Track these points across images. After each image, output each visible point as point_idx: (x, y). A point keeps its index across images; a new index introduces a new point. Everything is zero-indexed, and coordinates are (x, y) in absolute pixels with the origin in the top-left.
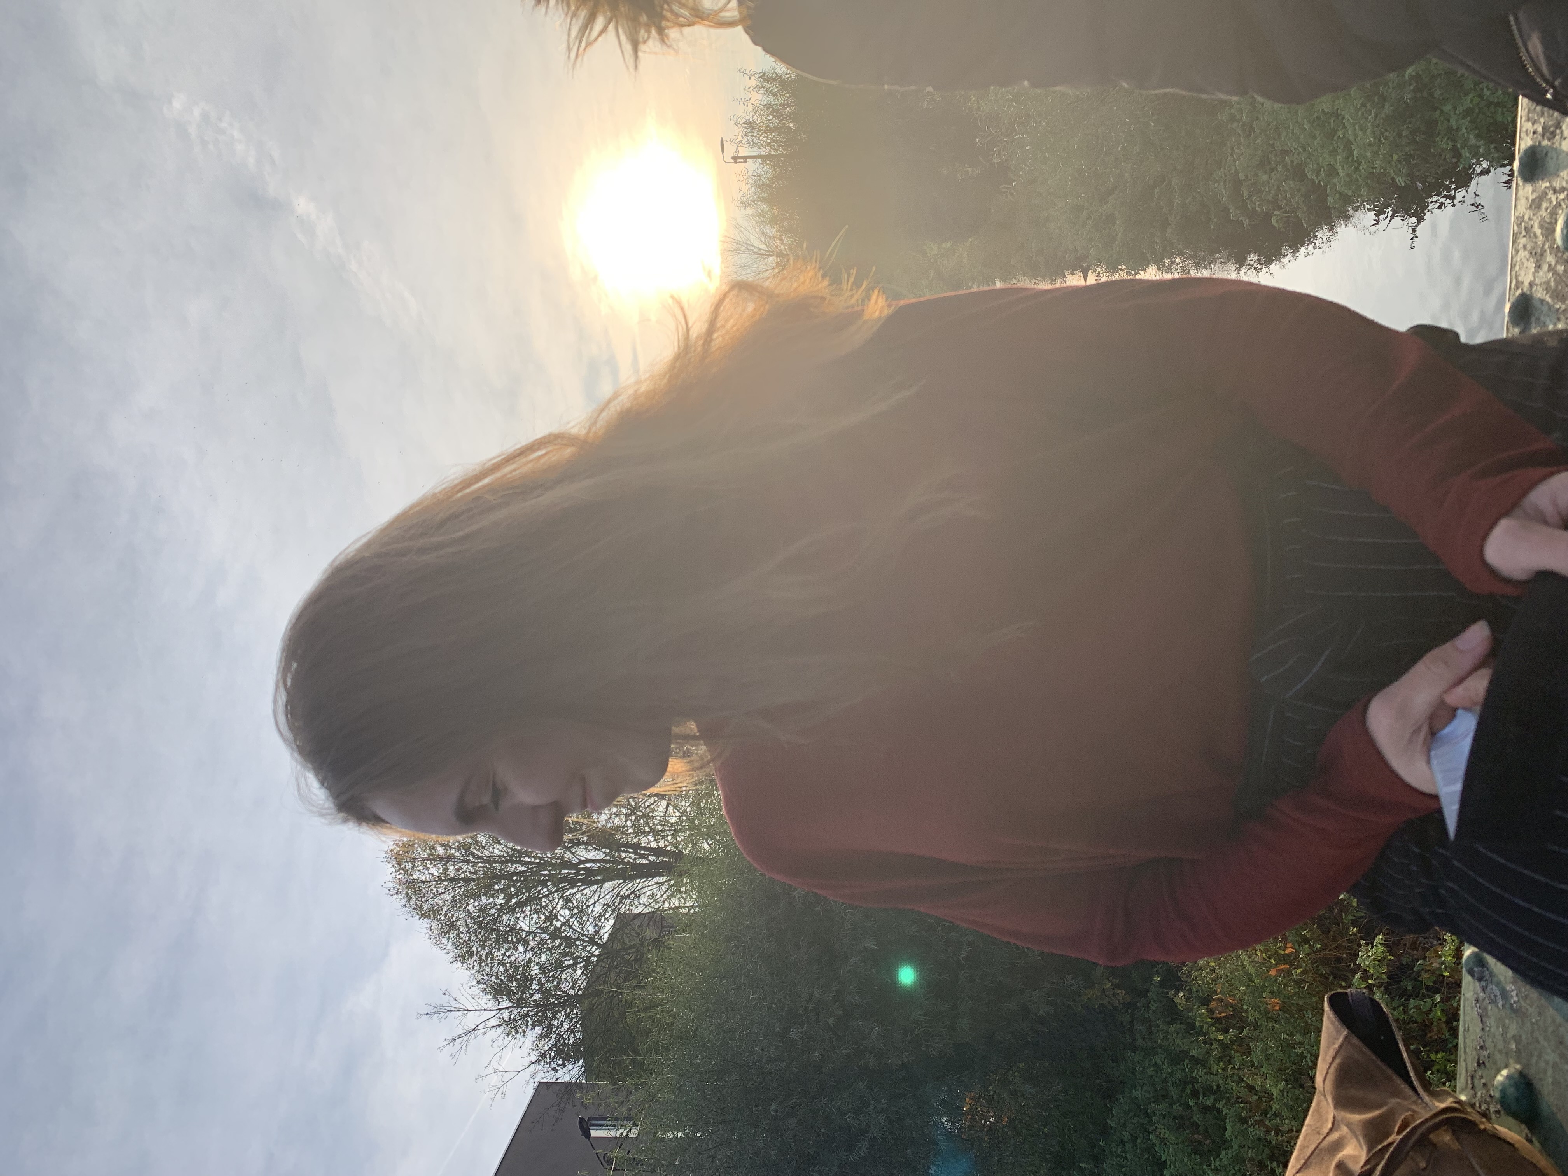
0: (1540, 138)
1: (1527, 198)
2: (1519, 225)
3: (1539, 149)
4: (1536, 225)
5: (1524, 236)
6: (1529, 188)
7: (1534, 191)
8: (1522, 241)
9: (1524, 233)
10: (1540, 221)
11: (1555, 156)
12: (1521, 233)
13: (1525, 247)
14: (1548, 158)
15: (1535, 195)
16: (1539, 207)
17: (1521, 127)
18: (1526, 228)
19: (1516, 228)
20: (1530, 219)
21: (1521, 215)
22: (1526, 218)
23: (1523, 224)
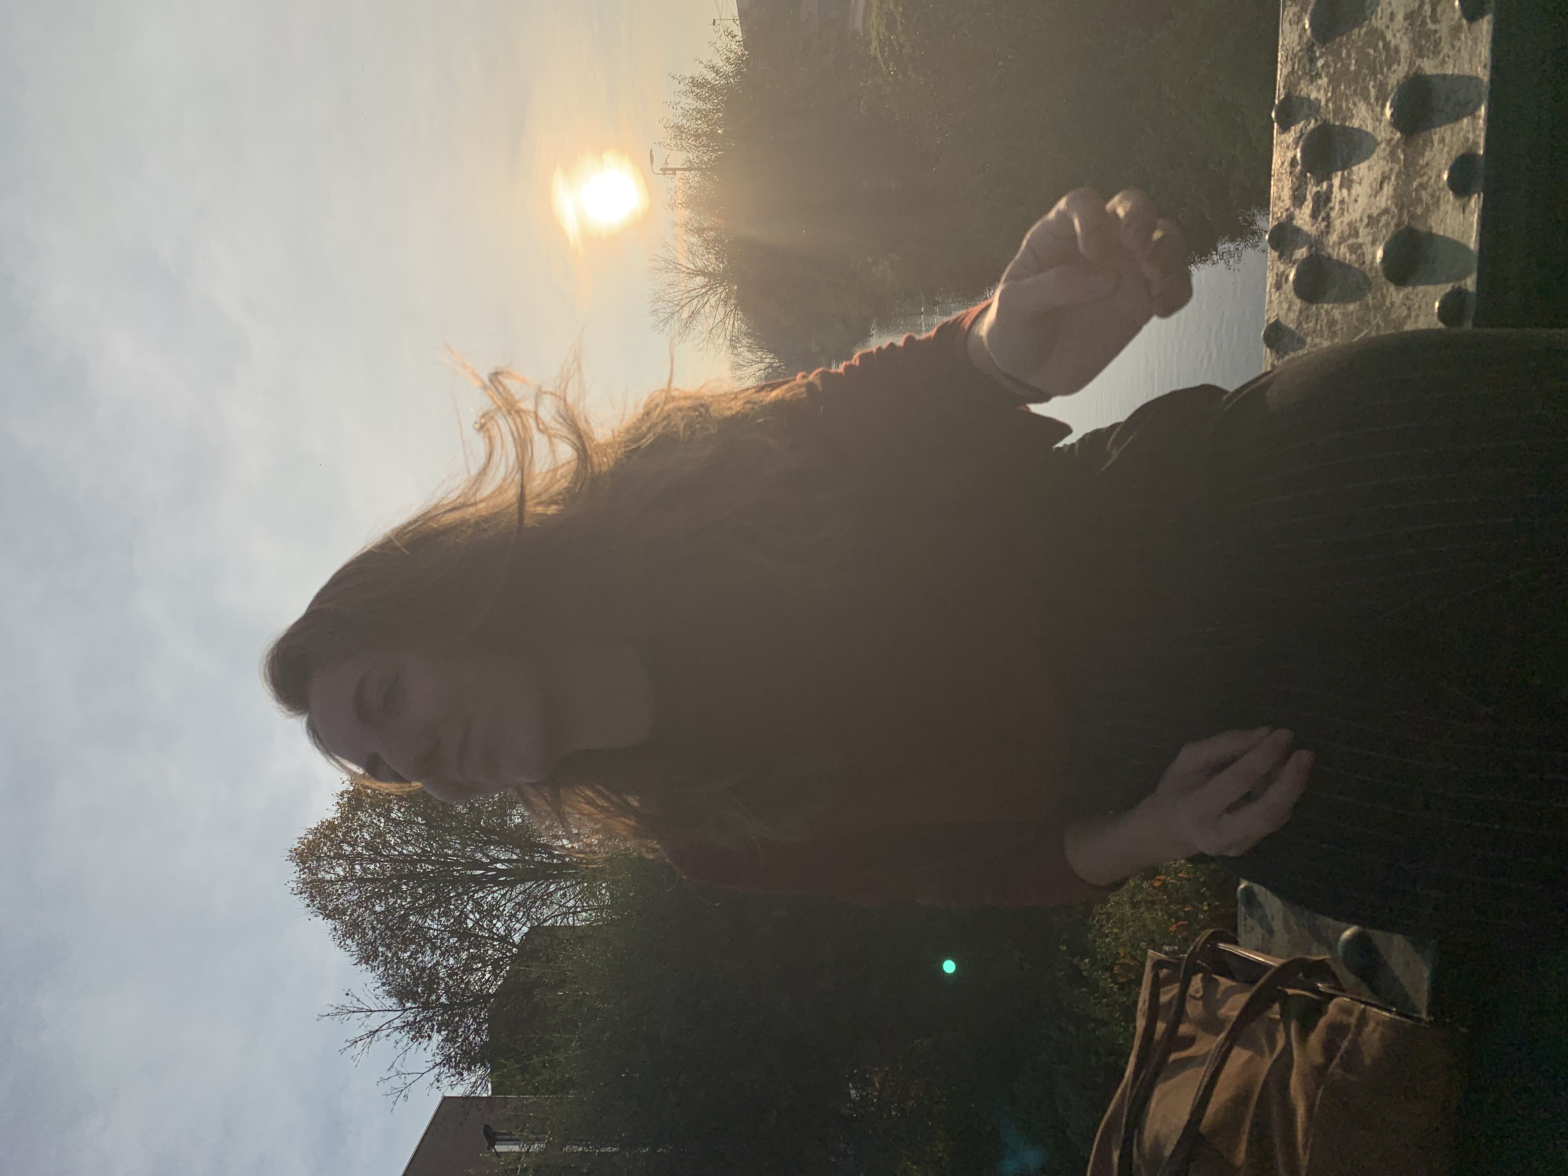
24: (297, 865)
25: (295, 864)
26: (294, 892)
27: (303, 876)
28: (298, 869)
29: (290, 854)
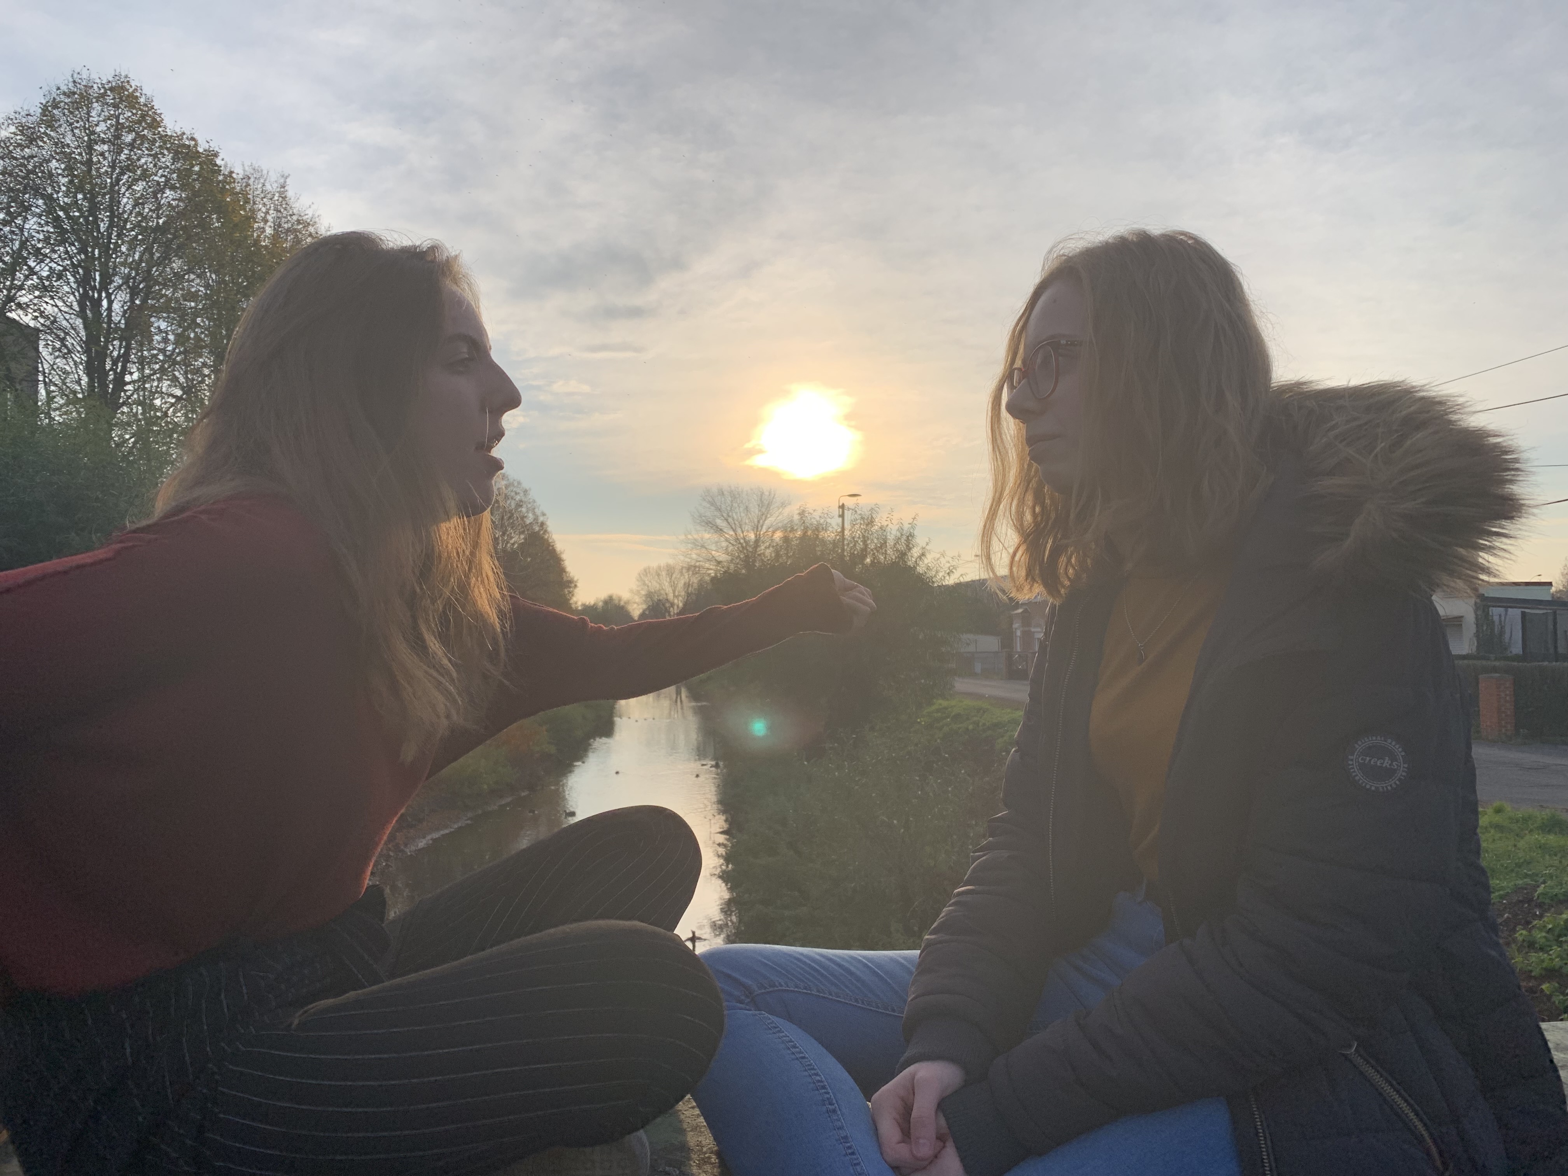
24: (109, 82)
25: (111, 79)
26: (75, 76)
27: (95, 86)
28: (103, 82)
29: (123, 74)
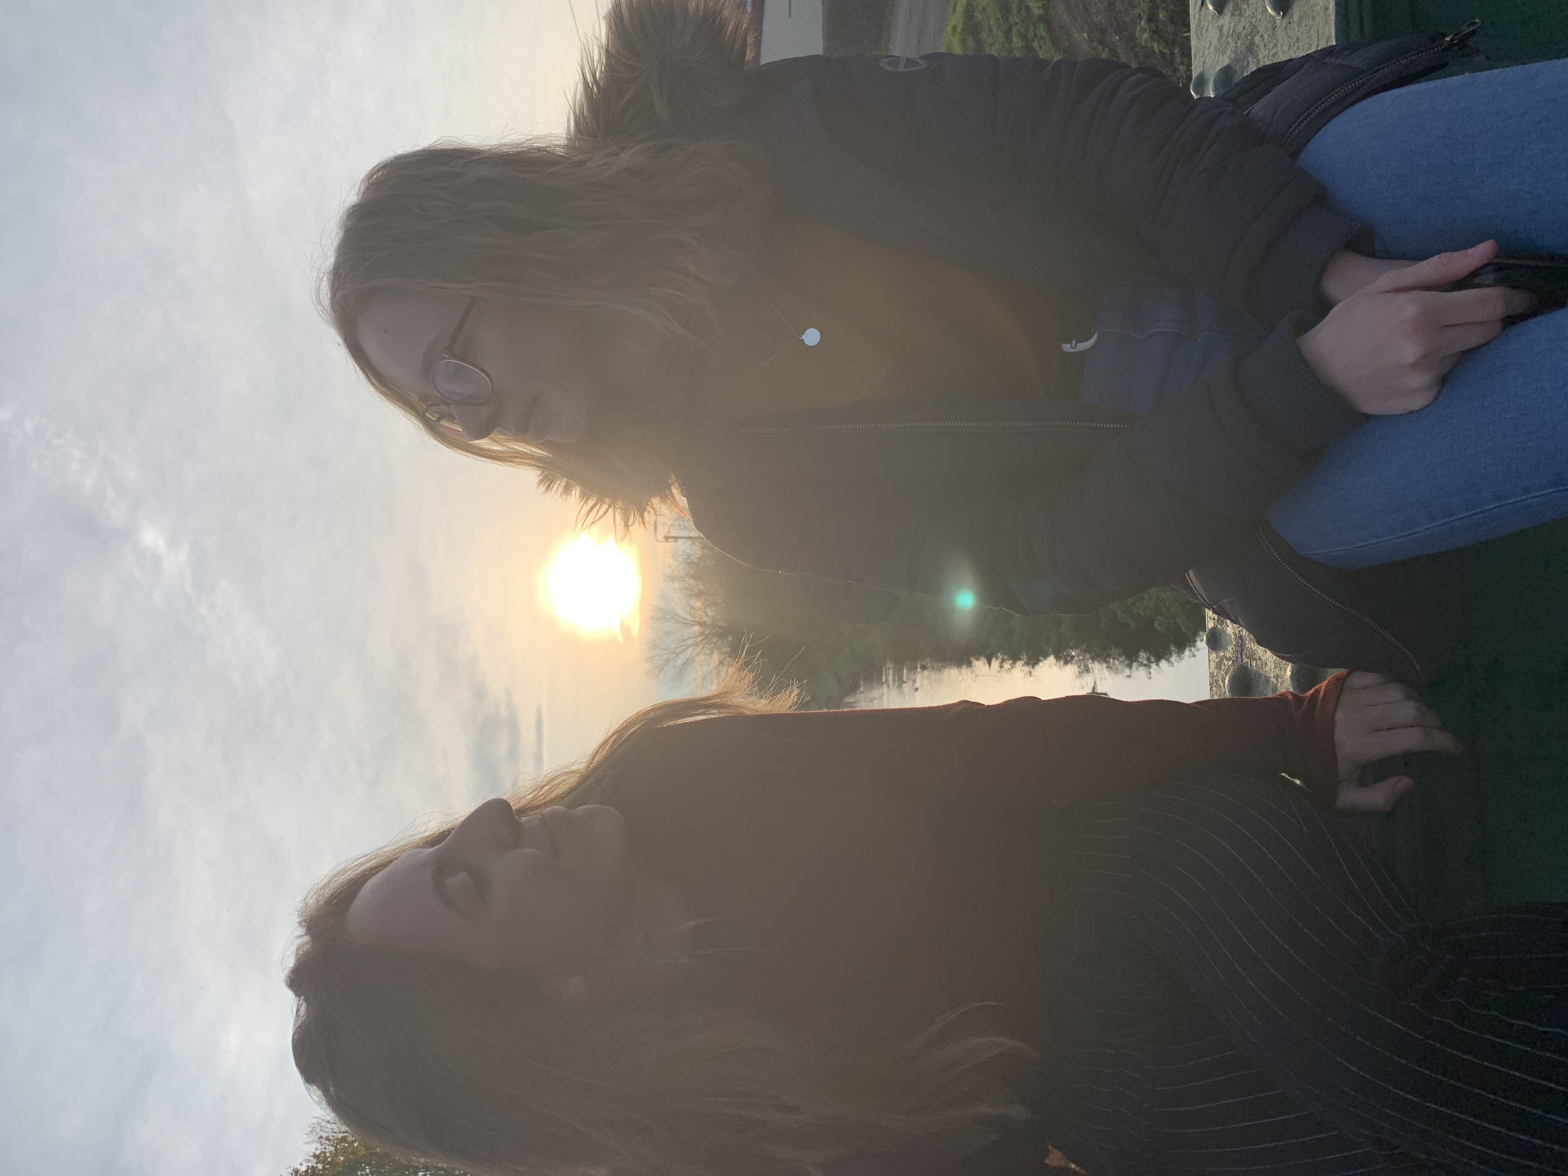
0: (1217, 623)
1: (1214, 661)
2: (1212, 678)
3: (1216, 630)
4: (1220, 679)
5: (1215, 686)
6: (1214, 655)
7: (1217, 656)
8: (1215, 689)
9: (1215, 684)
10: (1222, 677)
11: (1224, 636)
12: (1213, 683)
13: (1216, 692)
14: (1222, 637)
15: (1216, 661)
16: (1220, 668)
17: (1207, 614)
18: (1216, 681)
19: (1211, 680)
20: (1217, 675)
21: (1213, 672)
22: (1215, 673)
23: (1214, 678)
